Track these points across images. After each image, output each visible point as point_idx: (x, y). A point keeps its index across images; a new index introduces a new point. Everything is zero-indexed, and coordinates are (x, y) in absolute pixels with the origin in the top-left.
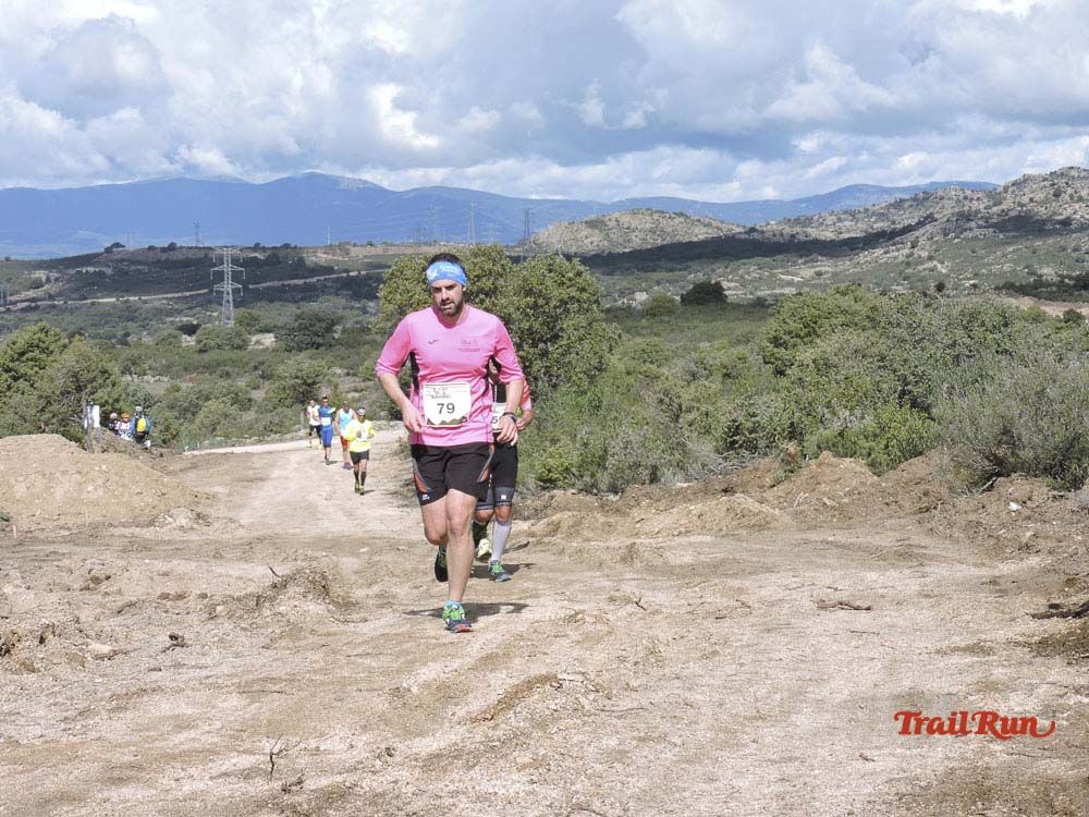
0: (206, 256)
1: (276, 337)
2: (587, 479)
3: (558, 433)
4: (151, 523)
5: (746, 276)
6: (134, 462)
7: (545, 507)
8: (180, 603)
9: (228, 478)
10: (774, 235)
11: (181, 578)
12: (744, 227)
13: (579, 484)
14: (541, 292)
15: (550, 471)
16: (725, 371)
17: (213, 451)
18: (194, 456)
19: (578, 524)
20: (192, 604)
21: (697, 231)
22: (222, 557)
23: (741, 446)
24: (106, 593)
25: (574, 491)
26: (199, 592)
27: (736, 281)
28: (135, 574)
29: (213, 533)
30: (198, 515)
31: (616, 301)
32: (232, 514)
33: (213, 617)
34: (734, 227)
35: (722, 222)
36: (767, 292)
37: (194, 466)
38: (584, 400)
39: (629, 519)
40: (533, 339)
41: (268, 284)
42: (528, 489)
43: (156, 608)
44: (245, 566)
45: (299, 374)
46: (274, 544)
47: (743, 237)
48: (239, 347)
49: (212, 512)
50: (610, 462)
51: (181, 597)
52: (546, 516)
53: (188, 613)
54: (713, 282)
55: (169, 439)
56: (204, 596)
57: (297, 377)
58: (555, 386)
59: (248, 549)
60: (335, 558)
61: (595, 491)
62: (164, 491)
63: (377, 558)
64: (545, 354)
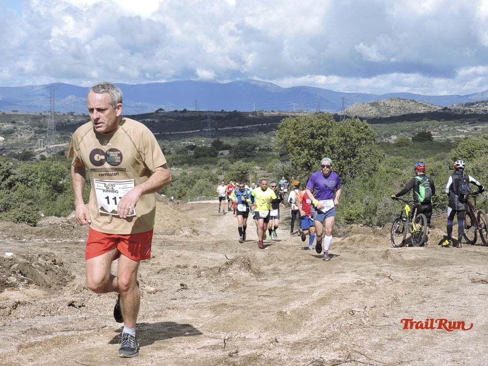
0: (200, 114)
1: (230, 152)
2: (368, 220)
3: (355, 198)
4: (173, 233)
5: (442, 129)
6: (166, 206)
7: (348, 232)
8: (185, 270)
9: (208, 214)
10: (456, 111)
11: (186, 258)
12: (442, 107)
13: (364, 222)
14: (348, 135)
15: (351, 216)
16: (431, 172)
17: (201, 202)
18: (193, 204)
19: (363, 240)
20: (190, 270)
21: (420, 108)
22: (204, 250)
23: (438, 207)
24: (153, 264)
25: (361, 225)
26: (193, 265)
27: (437, 131)
28: (165, 255)
29: (200, 239)
30: (194, 230)
31: (382, 139)
32: (209, 230)
33: (199, 276)
34: (437, 107)
35: (432, 105)
36: (452, 137)
37: (192, 208)
38: (367, 184)
39: (386, 239)
40: (345, 157)
41: (227, 128)
42: (341, 223)
43: (174, 271)
44: (214, 254)
45: (240, 169)
46: (227, 244)
47: (441, 111)
48: (213, 156)
49: (199, 229)
50: (378, 212)
51: (185, 267)
52: (349, 236)
53: (188, 274)
54: (427, 132)
55: (181, 196)
56: (195, 267)
57: (239, 170)
58: (354, 177)
59: (216, 246)
60: (254, 252)
61: (371, 225)
62: (179, 219)
63: (272, 252)
64: (350, 163)
